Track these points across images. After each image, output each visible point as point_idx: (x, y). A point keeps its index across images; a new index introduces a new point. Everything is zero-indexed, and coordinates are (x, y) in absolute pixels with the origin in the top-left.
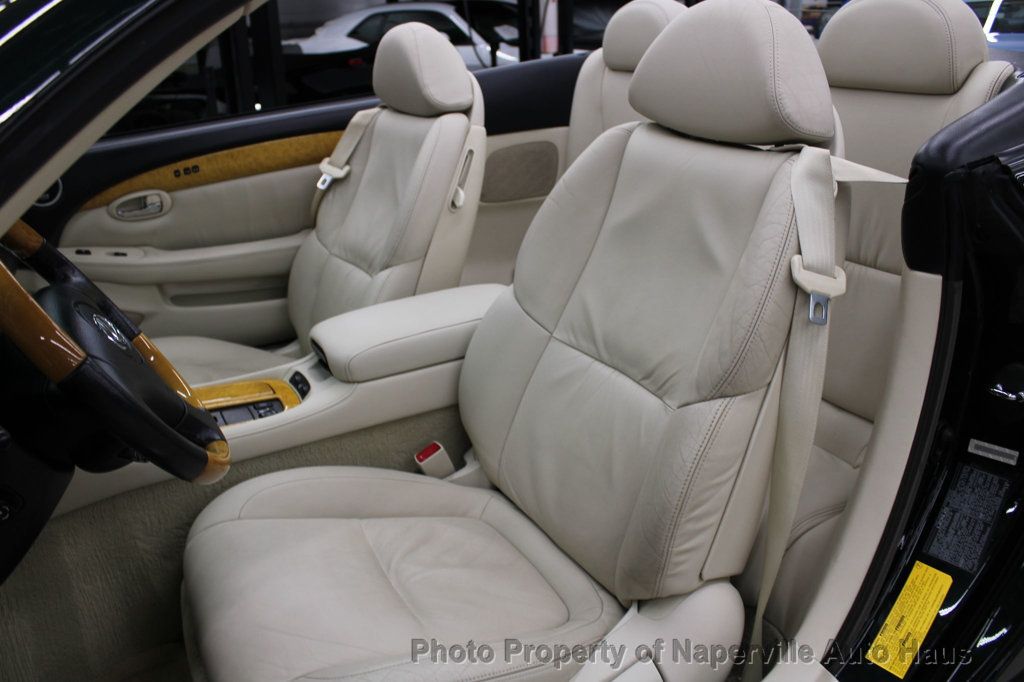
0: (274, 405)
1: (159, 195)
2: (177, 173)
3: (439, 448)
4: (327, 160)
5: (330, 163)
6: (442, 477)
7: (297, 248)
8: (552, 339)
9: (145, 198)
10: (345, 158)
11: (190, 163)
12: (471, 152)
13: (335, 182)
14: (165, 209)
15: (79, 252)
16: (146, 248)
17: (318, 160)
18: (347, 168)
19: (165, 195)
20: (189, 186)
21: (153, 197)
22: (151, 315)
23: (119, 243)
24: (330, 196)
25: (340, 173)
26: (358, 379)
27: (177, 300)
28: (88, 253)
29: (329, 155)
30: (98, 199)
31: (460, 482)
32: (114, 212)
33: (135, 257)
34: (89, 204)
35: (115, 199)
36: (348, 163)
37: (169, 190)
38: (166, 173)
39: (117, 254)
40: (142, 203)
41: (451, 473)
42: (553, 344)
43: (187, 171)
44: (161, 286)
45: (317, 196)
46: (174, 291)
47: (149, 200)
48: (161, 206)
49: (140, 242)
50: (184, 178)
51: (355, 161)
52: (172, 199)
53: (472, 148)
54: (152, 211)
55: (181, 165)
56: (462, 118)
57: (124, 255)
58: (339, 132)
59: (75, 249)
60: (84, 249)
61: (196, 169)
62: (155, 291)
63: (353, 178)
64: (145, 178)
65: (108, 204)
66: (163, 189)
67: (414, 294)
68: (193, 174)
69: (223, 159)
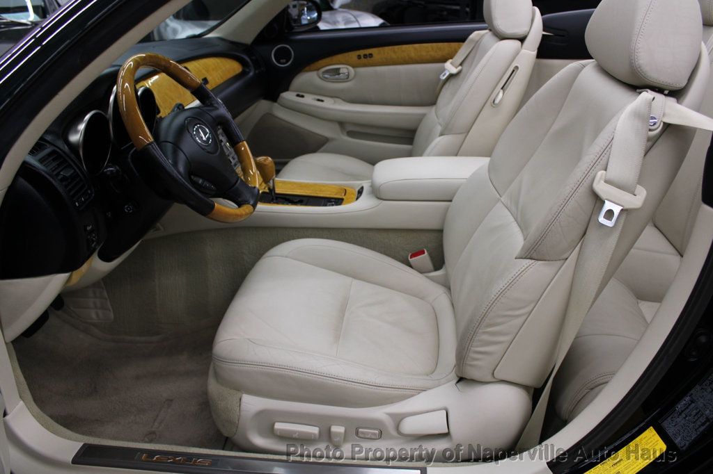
0: (338, 202)
1: (347, 69)
2: (359, 57)
3: (424, 253)
4: (450, 61)
5: (451, 63)
6: (421, 272)
7: (424, 115)
8: (500, 202)
9: (339, 69)
10: (460, 61)
11: (367, 51)
12: (517, 68)
13: (451, 76)
14: (350, 78)
15: (298, 95)
16: (337, 99)
17: (445, 60)
18: (460, 68)
19: (351, 69)
20: (365, 65)
21: (344, 69)
22: (333, 139)
23: (321, 93)
24: (447, 85)
25: (454, 71)
26: (384, 198)
27: (351, 134)
28: (303, 96)
29: (452, 58)
30: (313, 66)
31: (432, 279)
32: (321, 76)
33: (329, 104)
34: (307, 68)
35: (321, 68)
36: (461, 64)
37: (354, 67)
38: (353, 55)
39: (319, 100)
40: (337, 71)
41: (429, 272)
42: (499, 205)
43: (365, 56)
44: (342, 124)
45: (441, 83)
46: (351, 128)
47: (341, 71)
48: (348, 75)
49: (334, 95)
50: (363, 61)
51: (466, 64)
52: (355, 72)
53: (518, 65)
54: (342, 77)
55: (362, 52)
56: (518, 43)
57: (322, 101)
58: (461, 43)
59: (296, 93)
60: (301, 94)
61: (371, 55)
62: (337, 127)
63: (462, 75)
64: (340, 57)
65: (318, 69)
66: (350, 66)
67: (456, 155)
68: (368, 59)
69: (388, 51)
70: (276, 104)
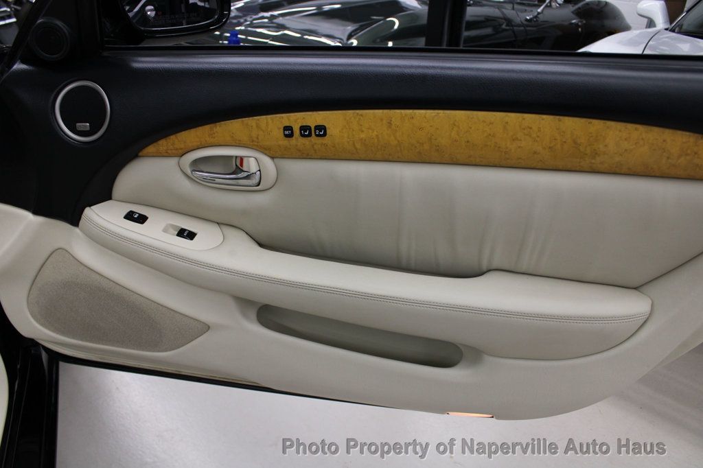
1: (257, 160)
2: (288, 132)
9: (239, 159)
11: (313, 118)
14: (266, 183)
15: (130, 216)
19: (267, 161)
21: (254, 161)
28: (142, 219)
32: (189, 171)
34: (151, 149)
35: (187, 152)
37: (273, 156)
38: (272, 124)
39: (182, 233)
40: (230, 165)
43: (305, 131)
48: (260, 177)
50: (298, 140)
52: (278, 170)
54: (244, 181)
55: (297, 119)
57: (191, 236)
59: (124, 210)
60: (138, 212)
61: (321, 130)
62: (232, 305)
64: (235, 126)
65: (180, 154)
66: (265, 153)
68: (314, 139)
69: (372, 122)
70: (76, 230)
